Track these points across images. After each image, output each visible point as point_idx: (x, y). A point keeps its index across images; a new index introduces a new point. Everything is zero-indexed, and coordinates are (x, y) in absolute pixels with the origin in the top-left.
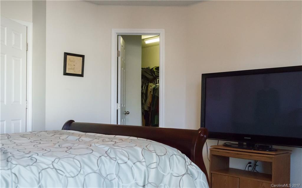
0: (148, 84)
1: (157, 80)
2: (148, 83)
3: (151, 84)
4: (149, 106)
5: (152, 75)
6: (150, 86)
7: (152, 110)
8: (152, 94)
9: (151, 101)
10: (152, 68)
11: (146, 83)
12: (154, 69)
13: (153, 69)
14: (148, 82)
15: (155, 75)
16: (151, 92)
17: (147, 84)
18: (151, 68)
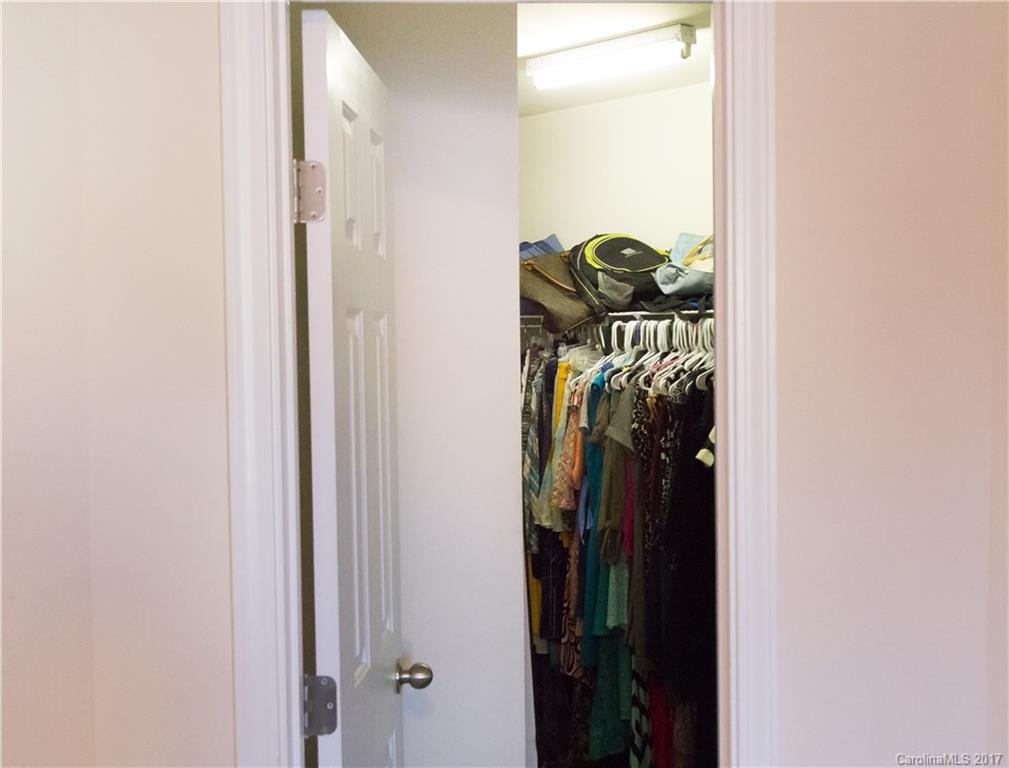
0: (556, 354)
1: (616, 325)
2: (556, 346)
3: (570, 357)
4: (563, 504)
5: (579, 295)
6: (568, 369)
7: (587, 533)
8: (584, 423)
9: (575, 472)
10: (576, 249)
11: (542, 349)
12: (590, 253)
13: (583, 255)
14: (551, 337)
15: (600, 296)
16: (573, 411)
17: (546, 354)
18: (568, 246)
